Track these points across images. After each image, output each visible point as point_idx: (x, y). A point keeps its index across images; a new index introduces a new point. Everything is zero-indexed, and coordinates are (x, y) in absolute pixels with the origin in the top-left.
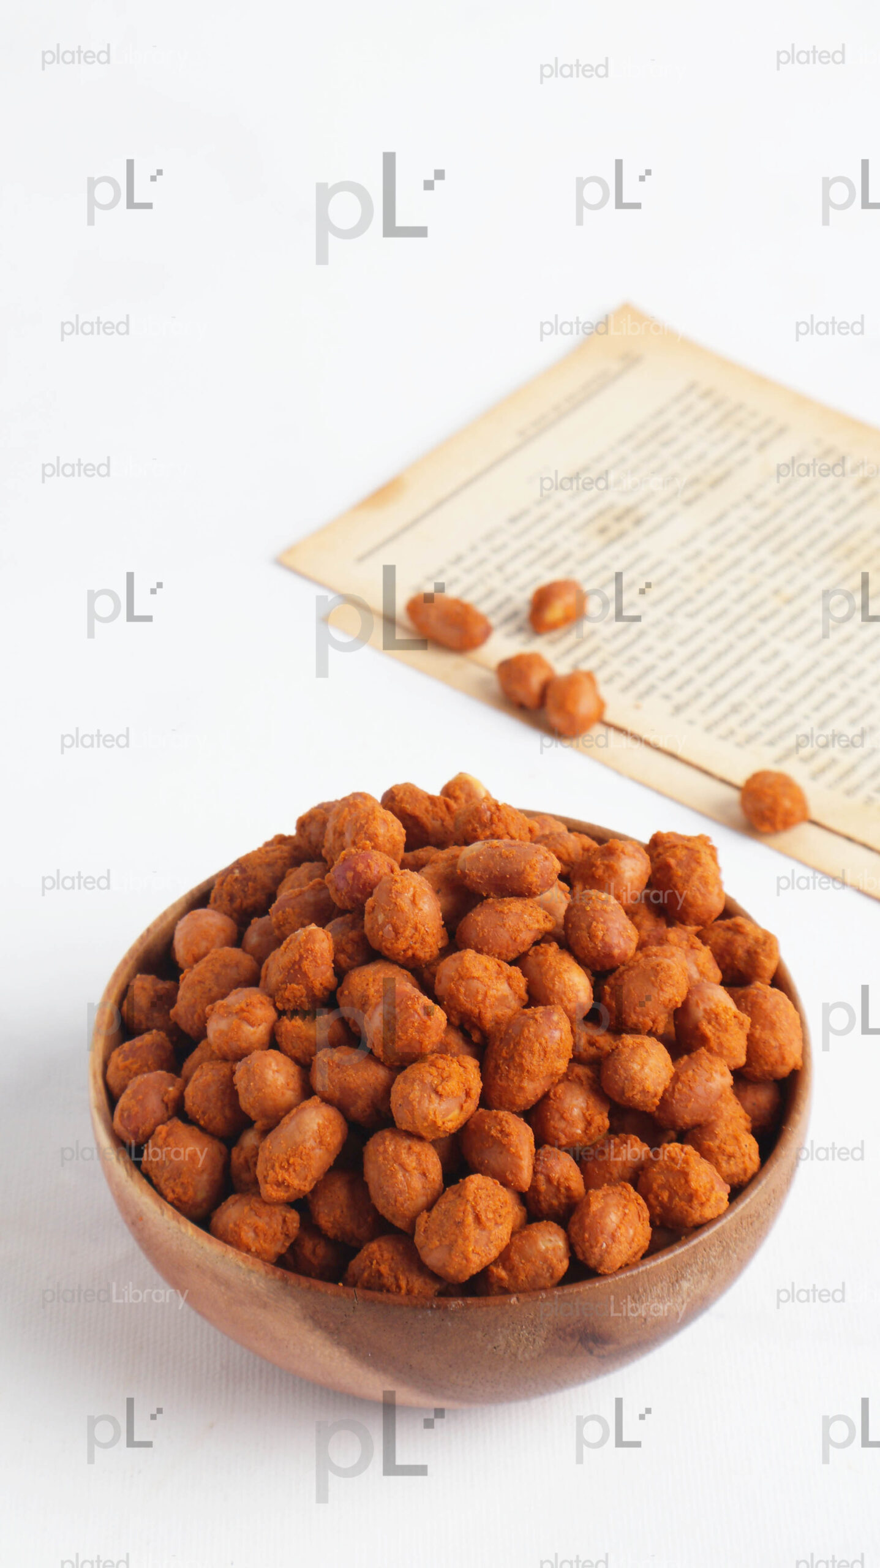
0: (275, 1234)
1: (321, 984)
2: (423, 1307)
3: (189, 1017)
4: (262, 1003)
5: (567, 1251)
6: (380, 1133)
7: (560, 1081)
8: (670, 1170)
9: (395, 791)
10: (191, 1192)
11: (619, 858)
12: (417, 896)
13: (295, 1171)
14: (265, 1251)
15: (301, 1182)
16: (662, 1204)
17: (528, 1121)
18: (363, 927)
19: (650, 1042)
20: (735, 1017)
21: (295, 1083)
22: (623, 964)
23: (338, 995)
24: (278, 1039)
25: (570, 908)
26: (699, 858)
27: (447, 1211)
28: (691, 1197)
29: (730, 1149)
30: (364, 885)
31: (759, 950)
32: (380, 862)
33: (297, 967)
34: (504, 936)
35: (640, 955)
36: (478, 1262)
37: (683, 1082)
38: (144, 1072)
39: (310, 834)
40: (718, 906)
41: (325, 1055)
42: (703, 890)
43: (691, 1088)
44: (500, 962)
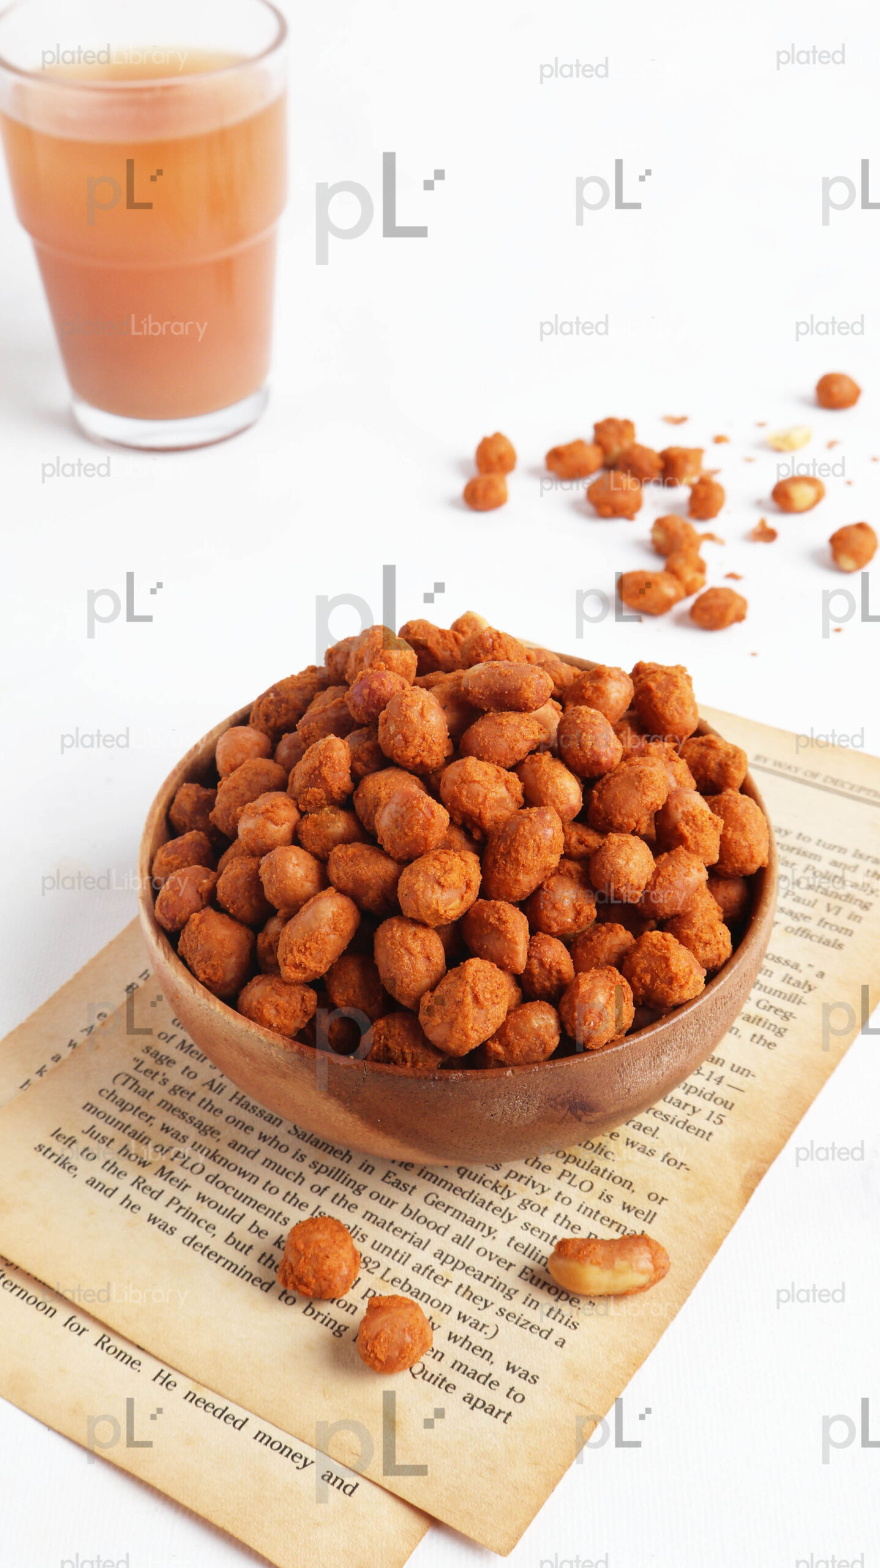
0: (295, 1011)
1: (339, 788)
2: (426, 1078)
3: (225, 818)
4: (285, 805)
5: (559, 1029)
6: (388, 920)
7: (552, 875)
8: (652, 955)
9: (410, 625)
10: (220, 973)
11: (606, 681)
12: (425, 709)
13: (311, 954)
14: (286, 1027)
15: (318, 965)
16: (644, 986)
17: (523, 910)
18: (377, 738)
19: (634, 840)
20: (710, 819)
21: (313, 875)
22: (610, 771)
23: (354, 798)
24: (300, 836)
25: (562, 723)
26: (677, 682)
27: (448, 991)
28: (671, 980)
29: (706, 937)
30: (378, 701)
31: (730, 763)
32: (393, 681)
33: (317, 772)
34: (503, 745)
35: (624, 764)
36: (477, 1038)
37: (664, 877)
38: (184, 867)
39: (336, 663)
40: (693, 726)
41: (340, 850)
42: (679, 709)
43: (671, 883)
44: (498, 768)
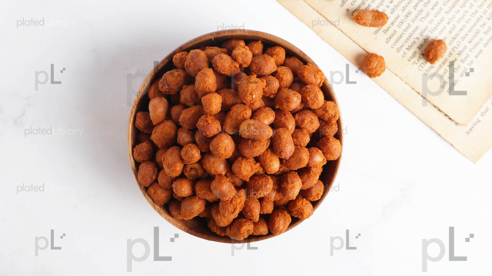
5: (268, 231)
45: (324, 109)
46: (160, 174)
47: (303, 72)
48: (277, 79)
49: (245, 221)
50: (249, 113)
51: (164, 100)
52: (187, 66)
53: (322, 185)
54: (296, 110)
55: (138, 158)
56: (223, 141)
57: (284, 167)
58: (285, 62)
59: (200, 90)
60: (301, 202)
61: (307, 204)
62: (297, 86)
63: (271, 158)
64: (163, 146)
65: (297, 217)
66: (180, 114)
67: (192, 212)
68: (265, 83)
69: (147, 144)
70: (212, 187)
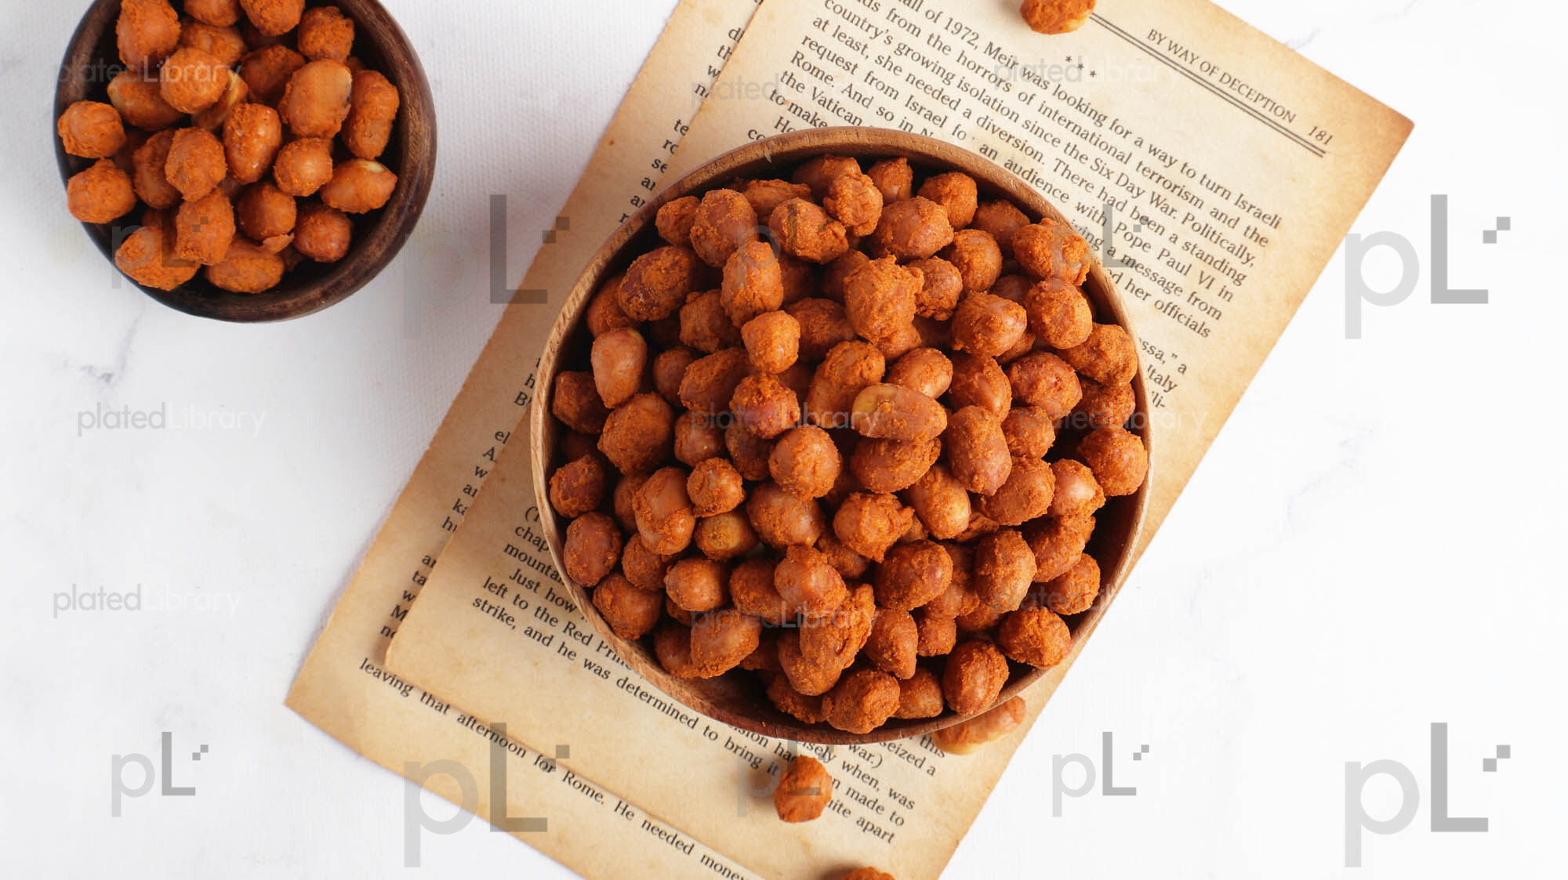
45: (1094, 347)
46: (629, 551)
47: (1031, 242)
48: (955, 265)
49: (874, 678)
50: (878, 365)
51: (635, 335)
52: (698, 237)
53: (1094, 568)
54: (1013, 354)
55: (563, 506)
56: (806, 446)
57: (982, 518)
58: (975, 217)
59: (738, 304)
60: (1035, 619)
61: (1052, 623)
62: (1013, 285)
63: (945, 494)
64: (634, 467)
65: (1025, 663)
66: (681, 374)
67: (721, 656)
68: (921, 280)
69: (589, 463)
70: (778, 581)
